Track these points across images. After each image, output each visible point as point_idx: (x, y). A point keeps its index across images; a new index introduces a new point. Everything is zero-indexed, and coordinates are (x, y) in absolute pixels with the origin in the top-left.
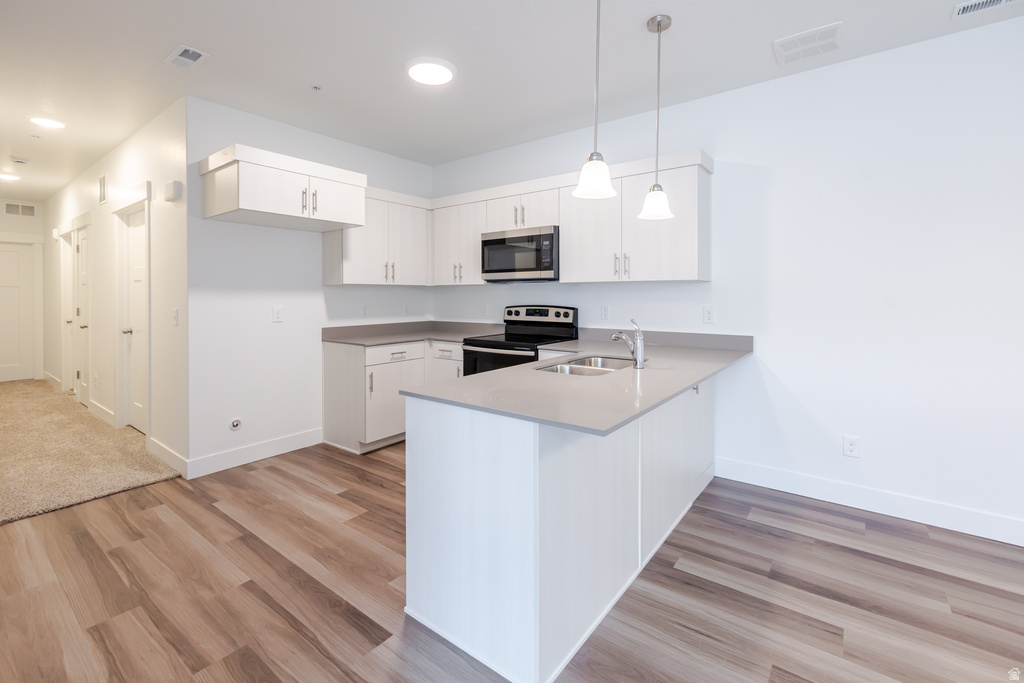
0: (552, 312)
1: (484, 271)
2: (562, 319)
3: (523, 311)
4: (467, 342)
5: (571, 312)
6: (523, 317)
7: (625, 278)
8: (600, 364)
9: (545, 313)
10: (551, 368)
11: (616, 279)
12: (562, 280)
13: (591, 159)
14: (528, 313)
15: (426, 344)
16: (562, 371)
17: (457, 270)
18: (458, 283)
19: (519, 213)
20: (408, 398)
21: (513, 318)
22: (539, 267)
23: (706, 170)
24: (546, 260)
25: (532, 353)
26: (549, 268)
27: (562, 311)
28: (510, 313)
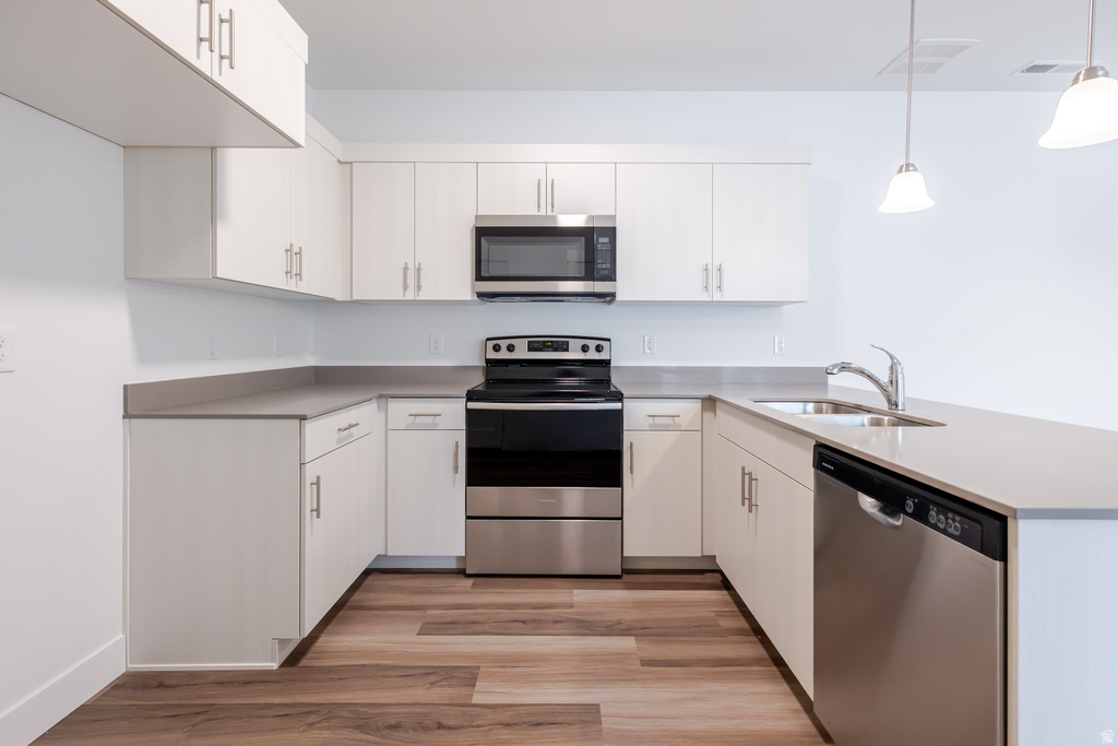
0: (575, 345)
1: (479, 277)
2: (592, 356)
3: (522, 344)
4: (471, 397)
5: (606, 345)
6: (522, 352)
7: (717, 297)
9: (564, 347)
11: (705, 297)
12: (619, 297)
14: (532, 347)
17: (412, 274)
18: (411, 295)
19: (544, 191)
21: (504, 355)
22: (589, 275)
24: (602, 265)
25: (618, 405)
26: (603, 277)
27: (592, 344)
28: (496, 348)
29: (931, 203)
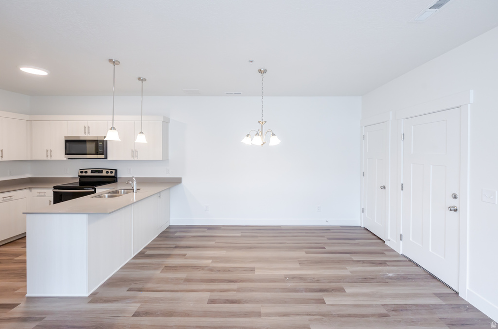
0: (104, 171)
1: (66, 154)
2: (109, 174)
3: (89, 171)
4: (55, 188)
5: (114, 171)
6: (89, 174)
7: (136, 159)
8: (123, 192)
9: (101, 172)
10: (100, 196)
11: (132, 159)
12: (109, 158)
13: (111, 129)
14: (92, 172)
15: (28, 190)
16: (104, 197)
17: (49, 153)
18: (49, 158)
19: (87, 129)
20: (28, 215)
21: (84, 174)
22: (97, 153)
23: (166, 122)
24: (100, 150)
25: (93, 190)
26: (102, 154)
27: (109, 171)
28: (82, 172)
29: (146, 142)
